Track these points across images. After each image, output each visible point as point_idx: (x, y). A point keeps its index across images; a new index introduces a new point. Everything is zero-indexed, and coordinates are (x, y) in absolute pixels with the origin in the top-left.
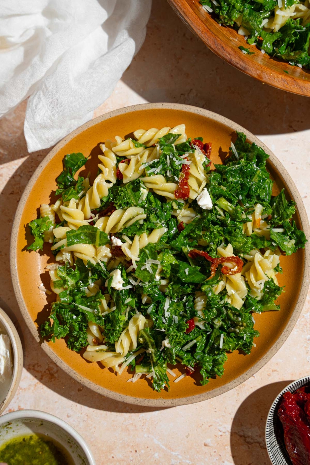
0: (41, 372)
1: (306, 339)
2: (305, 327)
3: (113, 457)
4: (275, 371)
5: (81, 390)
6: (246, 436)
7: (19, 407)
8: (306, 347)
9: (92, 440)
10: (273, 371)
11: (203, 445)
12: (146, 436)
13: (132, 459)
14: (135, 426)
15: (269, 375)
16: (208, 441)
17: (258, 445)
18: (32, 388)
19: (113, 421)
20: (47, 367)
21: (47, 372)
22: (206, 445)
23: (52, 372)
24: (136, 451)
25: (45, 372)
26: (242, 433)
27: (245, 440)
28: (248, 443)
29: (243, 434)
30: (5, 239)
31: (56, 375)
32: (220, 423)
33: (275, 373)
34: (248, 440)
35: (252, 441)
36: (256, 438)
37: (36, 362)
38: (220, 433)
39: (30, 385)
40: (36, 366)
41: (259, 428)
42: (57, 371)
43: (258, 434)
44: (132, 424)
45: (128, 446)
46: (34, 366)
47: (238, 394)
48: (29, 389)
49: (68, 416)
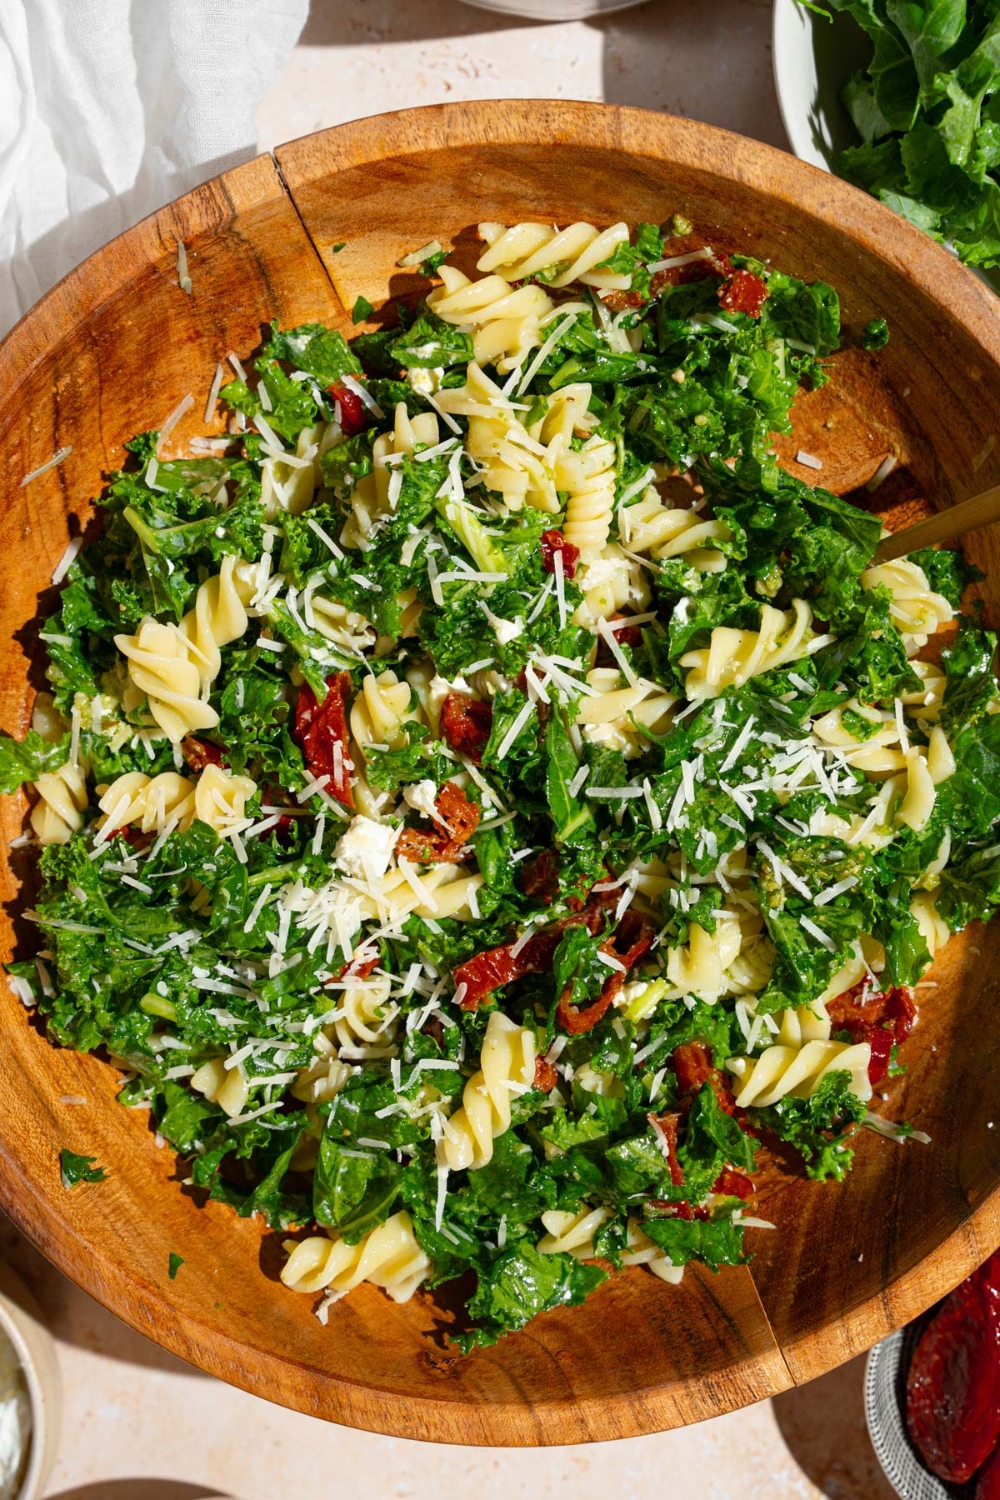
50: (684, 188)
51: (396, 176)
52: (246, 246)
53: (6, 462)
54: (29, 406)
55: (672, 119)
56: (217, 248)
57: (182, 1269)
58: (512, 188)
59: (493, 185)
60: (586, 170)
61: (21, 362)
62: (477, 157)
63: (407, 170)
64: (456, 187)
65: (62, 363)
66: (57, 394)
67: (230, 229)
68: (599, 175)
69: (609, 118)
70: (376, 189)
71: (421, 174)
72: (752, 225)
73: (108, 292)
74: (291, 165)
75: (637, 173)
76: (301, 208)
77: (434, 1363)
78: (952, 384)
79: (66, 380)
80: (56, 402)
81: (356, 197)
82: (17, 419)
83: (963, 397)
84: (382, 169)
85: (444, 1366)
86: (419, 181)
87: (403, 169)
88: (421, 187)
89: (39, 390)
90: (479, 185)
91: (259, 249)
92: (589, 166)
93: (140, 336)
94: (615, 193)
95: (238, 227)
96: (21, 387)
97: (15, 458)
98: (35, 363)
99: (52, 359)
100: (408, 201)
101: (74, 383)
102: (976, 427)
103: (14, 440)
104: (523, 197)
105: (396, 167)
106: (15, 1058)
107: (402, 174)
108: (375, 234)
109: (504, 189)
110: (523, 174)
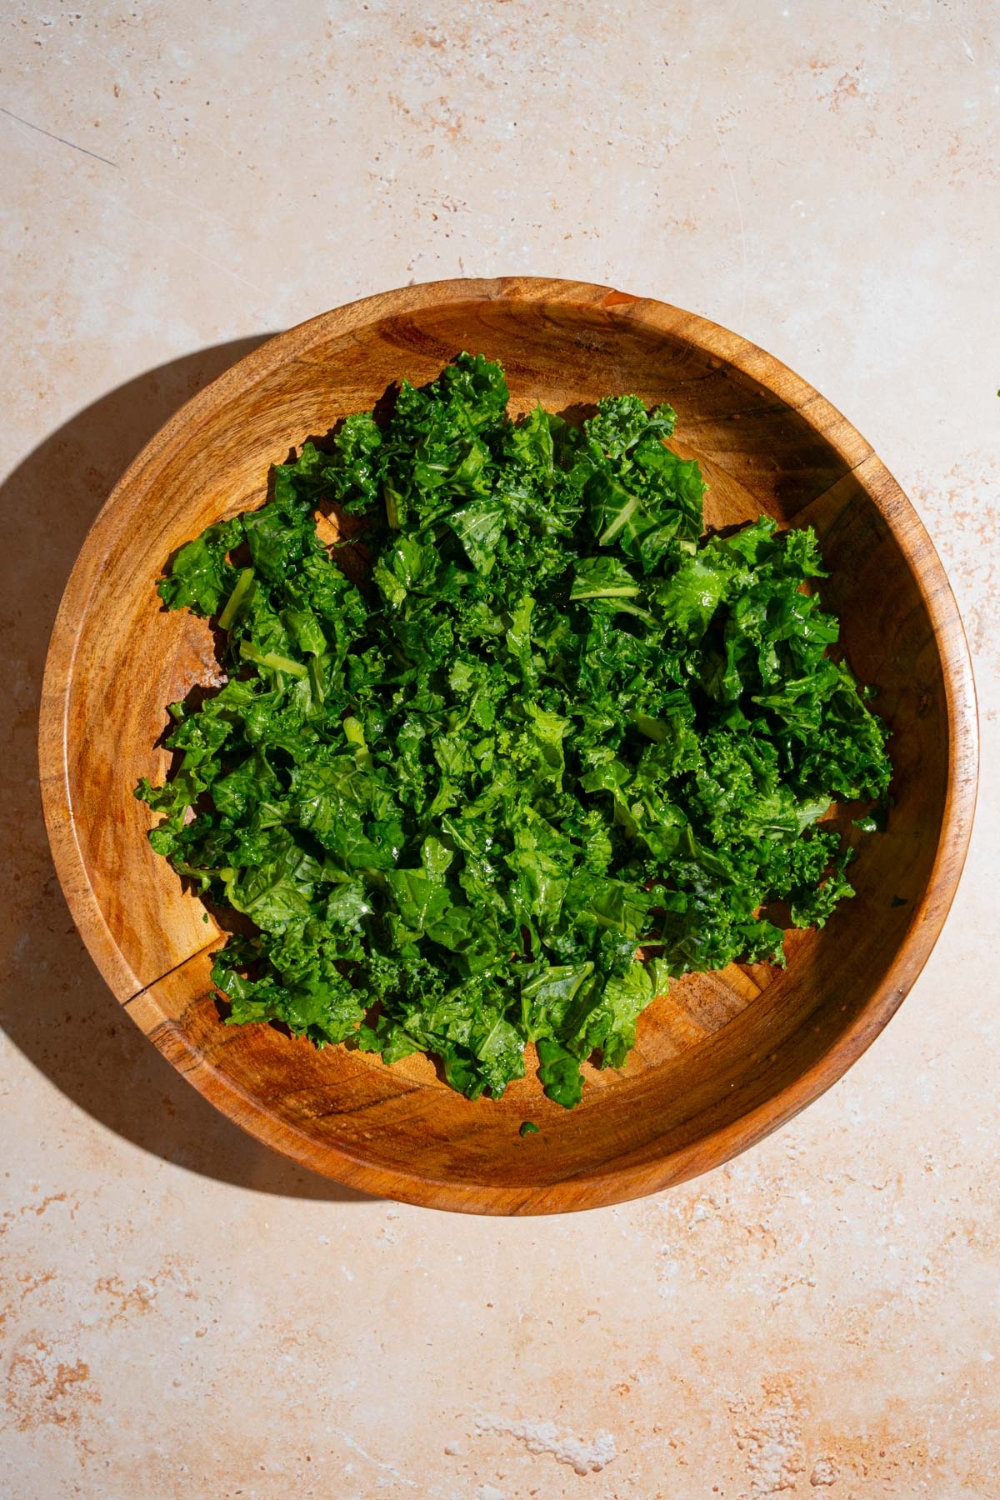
0: (123, 1294)
1: (659, 1253)
2: (659, 1227)
3: (262, 1469)
4: (594, 1313)
5: (202, 1335)
6: (529, 1438)
7: (79, 1360)
8: (658, 1269)
9: (222, 1432)
10: (589, 1314)
11: (443, 1453)
12: (329, 1429)
13: (299, 1472)
14: (309, 1411)
15: (582, 1321)
16: (453, 1445)
17: (552, 1456)
18: (105, 1326)
19: (265, 1398)
20: (135, 1287)
21: (135, 1295)
22: (447, 1453)
23: (144, 1295)
24: (309, 1459)
25: (131, 1295)
26: (521, 1433)
27: (526, 1446)
28: (532, 1451)
29: (522, 1434)
30: (55, 1024)
31: (152, 1303)
32: (479, 1412)
33: (594, 1317)
34: (532, 1445)
35: (540, 1448)
36: (549, 1442)
37: (113, 1275)
38: (478, 1431)
39: (101, 1320)
40: (113, 1284)
41: (556, 1423)
42: (155, 1295)
43: (553, 1436)
44: (303, 1405)
45: (294, 1448)
46: (108, 1283)
47: (517, 1355)
48: (99, 1327)
49: (175, 1385)
50: (83, 726)
51: (119, 919)
52: (189, 1010)
53: (371, 1140)
54: (329, 1132)
55: (40, 744)
56: (194, 1028)
57: (901, 896)
58: (110, 839)
59: (111, 853)
60: (86, 794)
61: (299, 1144)
62: (94, 868)
63: (114, 912)
64: (118, 878)
65: (294, 1116)
66: (317, 1116)
67: (180, 1022)
68: (88, 784)
69: (48, 786)
70: (130, 930)
71: (114, 903)
72: (97, 675)
73: (239, 1094)
74: (127, 990)
75: (80, 759)
76: (156, 978)
77: (925, 706)
78: (171, 515)
79: (306, 1111)
80: (323, 1116)
81: (140, 943)
82: (339, 1139)
83: (178, 506)
84: (116, 930)
85: (925, 698)
86: (119, 903)
87: (113, 915)
88: (124, 902)
89: (317, 1129)
90: (113, 863)
91: (191, 1002)
92: (83, 793)
93: (266, 1068)
94: (97, 771)
95: (177, 1017)
96: (316, 1139)
97: (367, 1135)
98: (298, 1133)
99: (294, 1122)
100: (135, 909)
101: (309, 1106)
102: (196, 492)
103: (355, 1137)
104: (115, 832)
105: (113, 921)
106: (782, 1045)
107: (116, 916)
108: (163, 926)
109: (112, 846)
110: (99, 835)
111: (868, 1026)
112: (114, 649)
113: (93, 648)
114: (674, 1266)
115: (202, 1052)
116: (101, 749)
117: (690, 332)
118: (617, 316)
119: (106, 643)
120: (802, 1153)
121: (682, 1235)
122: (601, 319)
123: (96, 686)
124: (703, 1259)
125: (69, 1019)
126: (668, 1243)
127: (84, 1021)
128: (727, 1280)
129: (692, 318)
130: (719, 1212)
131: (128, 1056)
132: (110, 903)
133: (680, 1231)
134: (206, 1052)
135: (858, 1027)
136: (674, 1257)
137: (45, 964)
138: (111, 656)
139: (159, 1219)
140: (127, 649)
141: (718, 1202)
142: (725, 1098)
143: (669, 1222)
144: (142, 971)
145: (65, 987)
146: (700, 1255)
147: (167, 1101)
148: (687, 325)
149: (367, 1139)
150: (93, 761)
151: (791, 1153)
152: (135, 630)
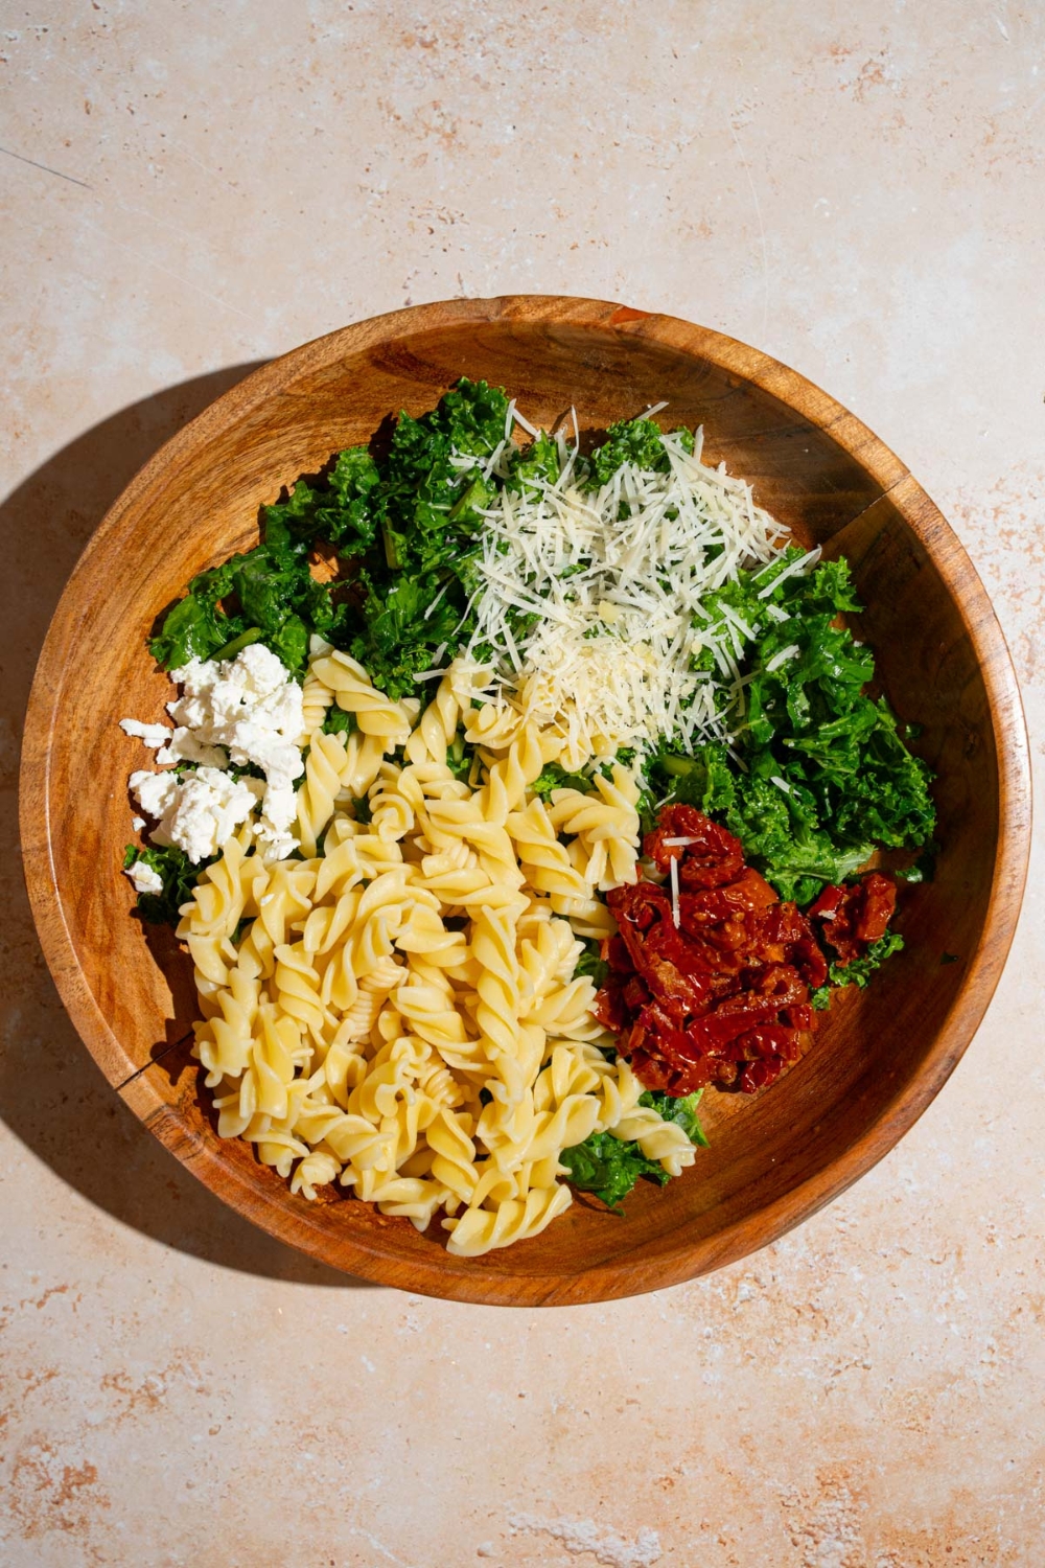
0: (130, 1391)
1: (701, 1335)
2: (701, 1308)
4: (633, 1401)
5: (215, 1433)
6: (567, 1537)
7: (86, 1462)
8: (700, 1353)
9: (240, 1536)
10: (628, 1402)
11: (475, 1555)
12: (353, 1531)
14: (332, 1512)
15: (620, 1411)
16: (487, 1546)
17: (592, 1555)
18: (113, 1425)
19: (285, 1499)
20: (143, 1383)
21: (144, 1392)
22: (480, 1554)
23: (153, 1391)
24: (332, 1563)
25: (139, 1392)
26: (558, 1532)
27: (565, 1546)
28: (571, 1551)
29: (560, 1534)
30: (50, 1105)
31: (162, 1399)
32: (513, 1509)
33: (633, 1405)
34: (570, 1545)
35: (579, 1548)
36: (589, 1541)
37: (120, 1370)
38: (512, 1531)
39: (108, 1419)
40: (120, 1380)
41: (596, 1520)
42: (165, 1391)
43: (593, 1534)
44: (324, 1507)
45: (316, 1551)
46: (115, 1379)
47: (552, 1448)
48: (106, 1426)
49: (189, 1486)
50: (66, 791)
51: (110, 997)
52: (188, 1092)
53: (386, 1227)
54: (339, 1221)
55: (21, 813)
56: (194, 1113)
57: (951, 952)
58: (99, 913)
59: (100, 927)
60: (72, 864)
61: (309, 1234)
62: (82, 943)
63: (104, 990)
64: (109, 953)
65: (303, 1204)
66: (327, 1203)
67: (178, 1106)
68: (73, 853)
69: (30, 857)
70: (123, 1008)
71: (105, 980)
72: (80, 736)
73: (244, 1182)
74: (121, 1074)
75: (64, 827)
76: (151, 1059)
77: (972, 746)
78: (155, 563)
79: (316, 1198)
80: (334, 1202)
81: (134, 1023)
82: (352, 1227)
83: (161, 552)
84: (107, 1009)
85: (971, 737)
86: (110, 980)
87: (104, 994)
88: (116, 978)
89: (328, 1218)
90: (103, 937)
91: (189, 1083)
92: (68, 863)
94: (83, 839)
95: (175, 1102)
96: (327, 1228)
98: (306, 1222)
99: (302, 1211)
100: (128, 985)
102: (181, 537)
104: (104, 904)
105: (104, 999)
106: (825, 1117)
107: (107, 993)
108: (158, 1002)
109: (101, 919)
110: (87, 907)
111: (919, 1095)
112: (98, 707)
113: (74, 708)
114: (718, 1351)
115: (202, 1138)
116: (88, 814)
117: (707, 348)
118: (627, 334)
119: (89, 702)
120: (853, 1226)
121: (726, 1316)
122: (609, 338)
123: (79, 748)
124: (749, 1341)
125: (65, 1099)
126: (711, 1326)
127: (81, 1101)
128: (776, 1364)
129: (708, 334)
130: (765, 1291)
131: (128, 1138)
132: (100, 981)
133: (723, 1312)
134: (206, 1138)
135: (908, 1095)
136: (717, 1340)
137: (37, 1041)
138: (94, 714)
139: (166, 1310)
140: (112, 706)
141: (763, 1280)
142: (766, 1174)
143: (711, 1303)
144: (137, 1052)
145: (61, 1066)
146: (746, 1337)
147: (171, 1185)
148: (702, 342)
149: (382, 1227)
150: (79, 828)
151: (842, 1226)
152: (120, 686)
